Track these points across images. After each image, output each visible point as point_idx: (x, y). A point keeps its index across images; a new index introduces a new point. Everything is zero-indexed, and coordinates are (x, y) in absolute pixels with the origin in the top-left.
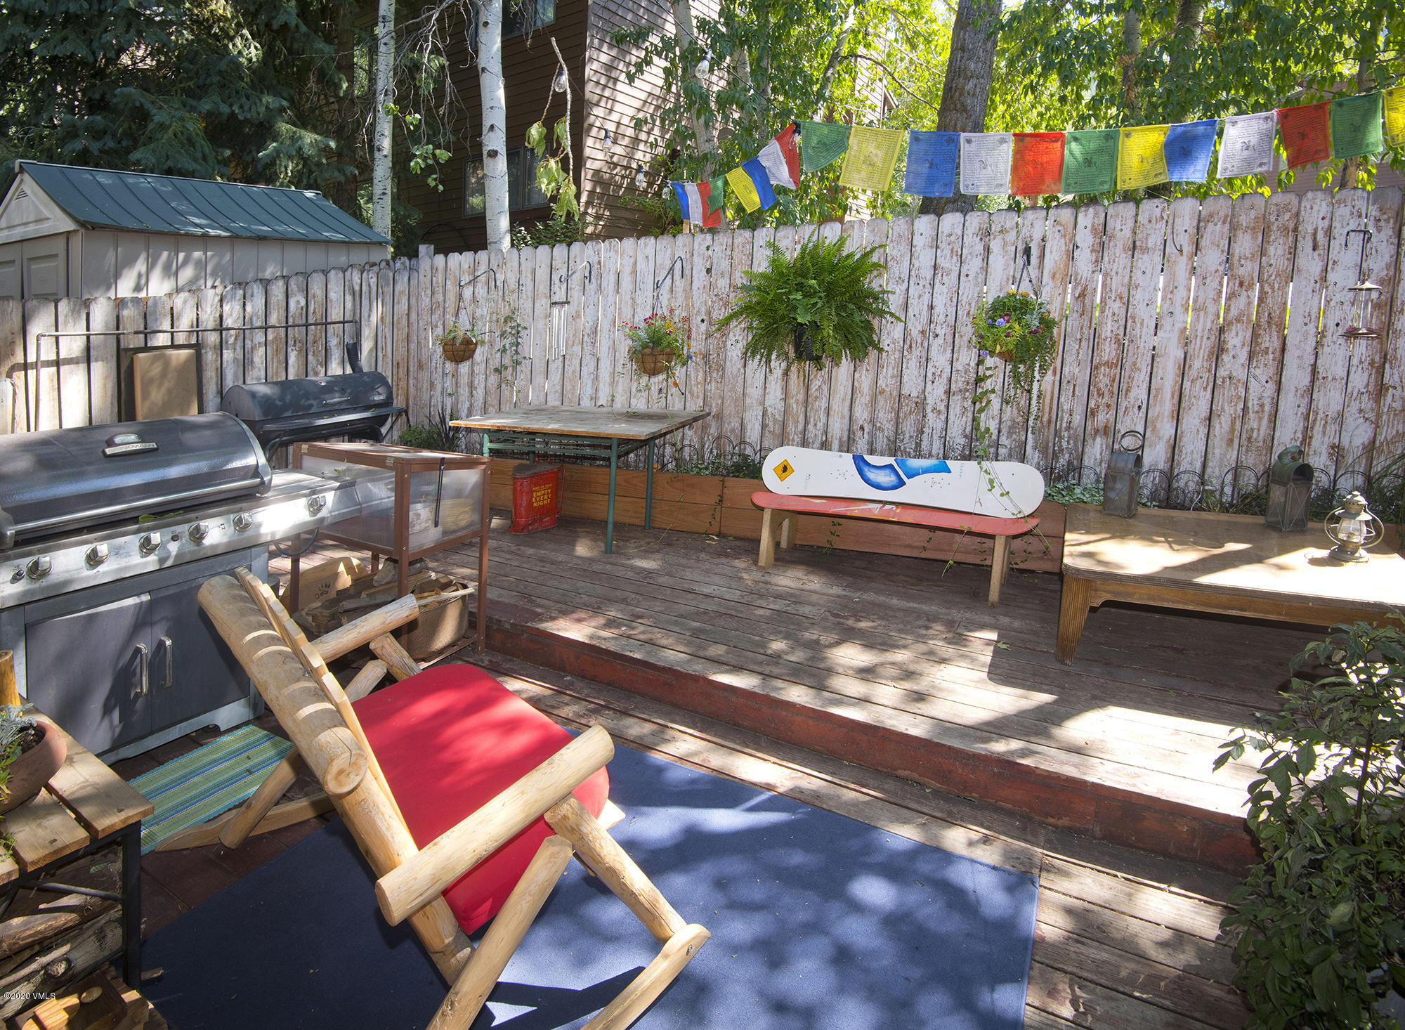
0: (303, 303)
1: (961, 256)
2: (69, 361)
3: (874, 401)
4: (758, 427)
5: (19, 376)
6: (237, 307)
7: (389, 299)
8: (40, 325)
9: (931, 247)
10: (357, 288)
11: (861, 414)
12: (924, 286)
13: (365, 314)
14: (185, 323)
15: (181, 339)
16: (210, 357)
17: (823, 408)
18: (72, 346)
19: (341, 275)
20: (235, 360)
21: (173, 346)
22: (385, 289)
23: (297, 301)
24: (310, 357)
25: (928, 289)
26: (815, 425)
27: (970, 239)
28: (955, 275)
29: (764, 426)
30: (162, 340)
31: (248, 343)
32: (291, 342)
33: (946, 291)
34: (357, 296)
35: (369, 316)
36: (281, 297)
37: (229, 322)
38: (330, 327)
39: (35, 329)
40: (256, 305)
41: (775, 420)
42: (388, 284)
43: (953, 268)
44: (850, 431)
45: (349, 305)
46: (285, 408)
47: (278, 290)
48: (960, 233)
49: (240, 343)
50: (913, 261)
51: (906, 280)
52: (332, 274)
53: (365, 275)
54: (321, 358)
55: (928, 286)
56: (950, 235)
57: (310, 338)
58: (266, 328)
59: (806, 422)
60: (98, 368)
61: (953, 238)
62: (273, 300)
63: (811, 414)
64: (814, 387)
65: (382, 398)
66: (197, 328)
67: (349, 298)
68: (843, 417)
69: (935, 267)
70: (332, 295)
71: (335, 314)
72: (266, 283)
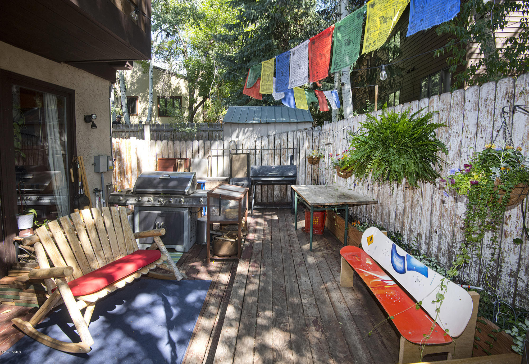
0: (280, 142)
1: (494, 116)
2: (220, 156)
3: (441, 216)
4: (394, 215)
5: (210, 158)
6: (260, 144)
7: (310, 141)
8: (214, 147)
9: (475, 110)
10: (298, 137)
11: (436, 222)
12: (470, 139)
13: (301, 146)
14: (246, 147)
15: (245, 152)
16: (252, 157)
17: (419, 212)
18: (220, 152)
19: (292, 133)
20: (259, 158)
21: (243, 154)
22: (309, 137)
23: (278, 142)
24: (282, 159)
25: (473, 141)
26: (415, 221)
27: (500, 102)
28: (489, 130)
29: (396, 215)
30: (240, 152)
31: (263, 154)
32: (276, 154)
33: (483, 143)
34: (299, 140)
35: (303, 147)
36: (273, 141)
37: (257, 148)
38: (289, 150)
39: (213, 148)
40: (265, 142)
41: (400, 213)
42: (310, 136)
43: (489, 125)
44: (431, 232)
45: (295, 143)
46: (259, 174)
47: (271, 139)
48: (493, 97)
49: (260, 153)
50: (465, 120)
51: (461, 134)
52: (289, 133)
53: (301, 133)
54: (286, 159)
55: (473, 139)
56: (486, 100)
57: (282, 153)
58: (268, 150)
59: (412, 219)
60: (225, 157)
61: (488, 102)
62: (270, 141)
63: (414, 214)
64: (415, 199)
65: (292, 174)
66: (249, 149)
67: (295, 141)
68: (427, 221)
69: (477, 125)
70: (289, 140)
71: (291, 146)
72: (268, 136)
